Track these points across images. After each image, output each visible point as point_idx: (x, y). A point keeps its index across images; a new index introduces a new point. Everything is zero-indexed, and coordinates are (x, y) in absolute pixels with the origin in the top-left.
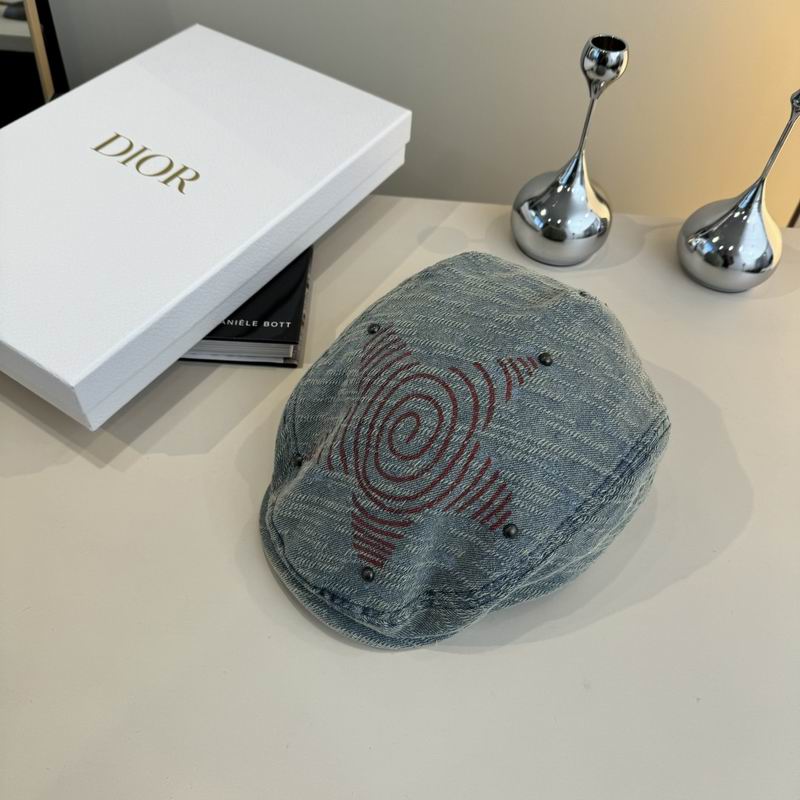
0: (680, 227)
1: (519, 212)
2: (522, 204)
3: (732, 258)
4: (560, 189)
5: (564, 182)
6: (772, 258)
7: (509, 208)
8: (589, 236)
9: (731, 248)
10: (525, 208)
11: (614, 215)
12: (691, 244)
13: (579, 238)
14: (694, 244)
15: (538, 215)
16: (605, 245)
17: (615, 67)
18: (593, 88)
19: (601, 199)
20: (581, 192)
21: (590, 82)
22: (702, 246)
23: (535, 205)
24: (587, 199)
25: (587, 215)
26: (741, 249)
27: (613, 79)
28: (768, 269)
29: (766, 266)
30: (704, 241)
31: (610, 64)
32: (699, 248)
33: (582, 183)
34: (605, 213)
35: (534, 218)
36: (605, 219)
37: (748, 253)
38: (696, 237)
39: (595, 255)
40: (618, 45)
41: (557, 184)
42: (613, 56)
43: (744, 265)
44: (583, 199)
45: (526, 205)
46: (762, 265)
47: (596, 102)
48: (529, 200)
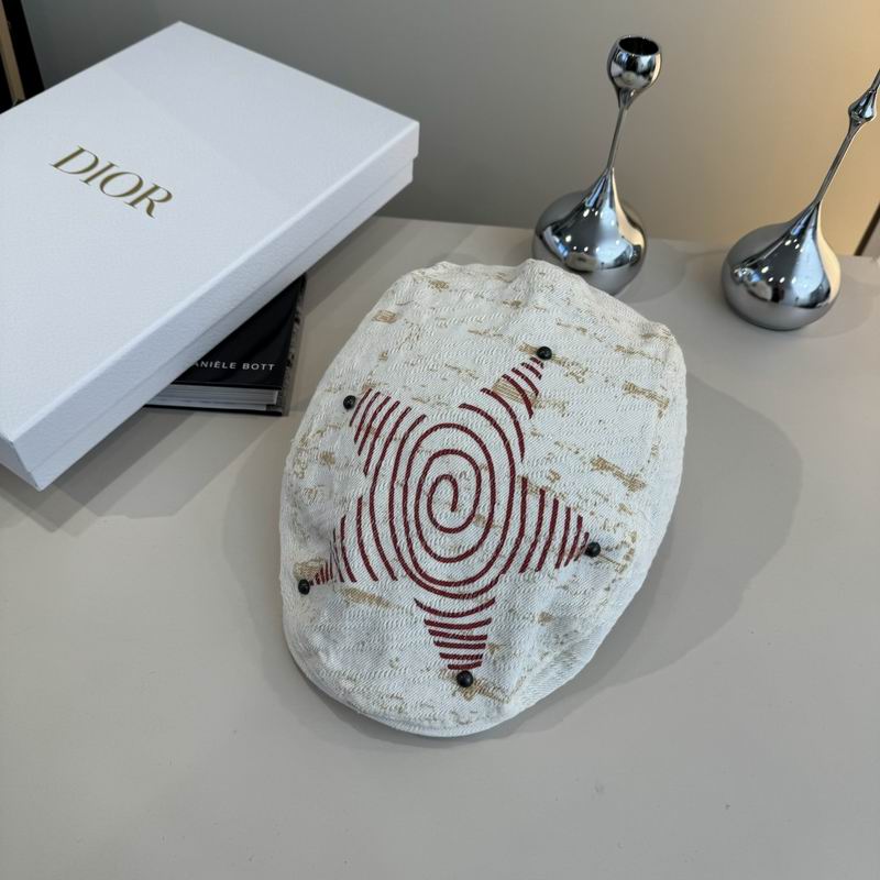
0: (726, 255)
1: (541, 237)
2: (544, 229)
3: (783, 292)
4: (586, 213)
5: (591, 204)
6: (829, 291)
7: (531, 232)
8: (620, 265)
9: (782, 280)
10: (548, 232)
11: (649, 241)
12: (736, 275)
13: (609, 268)
14: (740, 275)
15: (563, 241)
16: (640, 274)
17: (647, 73)
18: (622, 97)
19: (633, 224)
20: (611, 216)
21: (619, 90)
22: (749, 277)
23: (559, 231)
24: (617, 224)
25: (618, 242)
26: (794, 281)
27: (645, 87)
28: (825, 303)
29: (824, 300)
30: (752, 272)
31: (640, 69)
32: (746, 279)
33: (612, 205)
34: (638, 239)
35: (557, 245)
36: (639, 246)
37: (802, 285)
38: (743, 267)
39: (628, 286)
40: (649, 47)
41: (582, 208)
42: (644, 60)
43: (797, 299)
44: (613, 223)
45: (549, 230)
46: (819, 299)
47: (626, 112)
48: (551, 225)
